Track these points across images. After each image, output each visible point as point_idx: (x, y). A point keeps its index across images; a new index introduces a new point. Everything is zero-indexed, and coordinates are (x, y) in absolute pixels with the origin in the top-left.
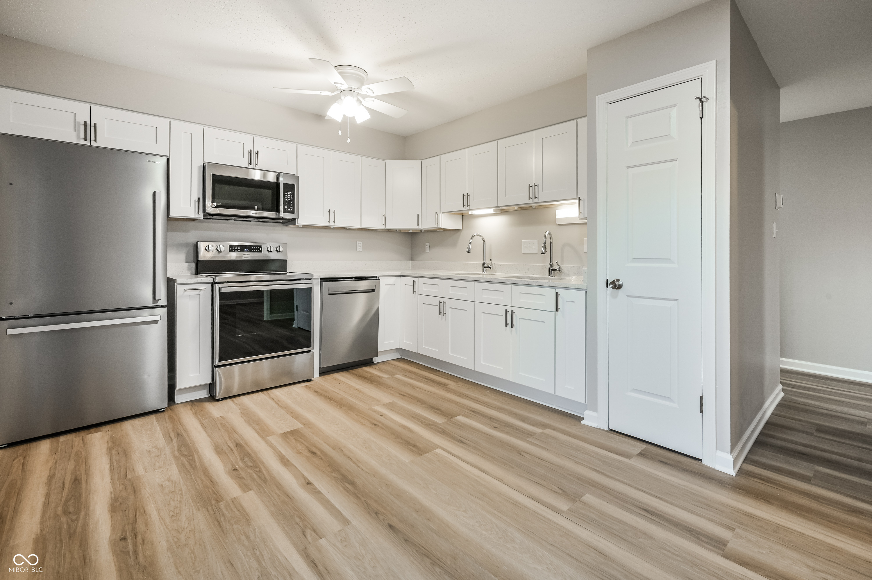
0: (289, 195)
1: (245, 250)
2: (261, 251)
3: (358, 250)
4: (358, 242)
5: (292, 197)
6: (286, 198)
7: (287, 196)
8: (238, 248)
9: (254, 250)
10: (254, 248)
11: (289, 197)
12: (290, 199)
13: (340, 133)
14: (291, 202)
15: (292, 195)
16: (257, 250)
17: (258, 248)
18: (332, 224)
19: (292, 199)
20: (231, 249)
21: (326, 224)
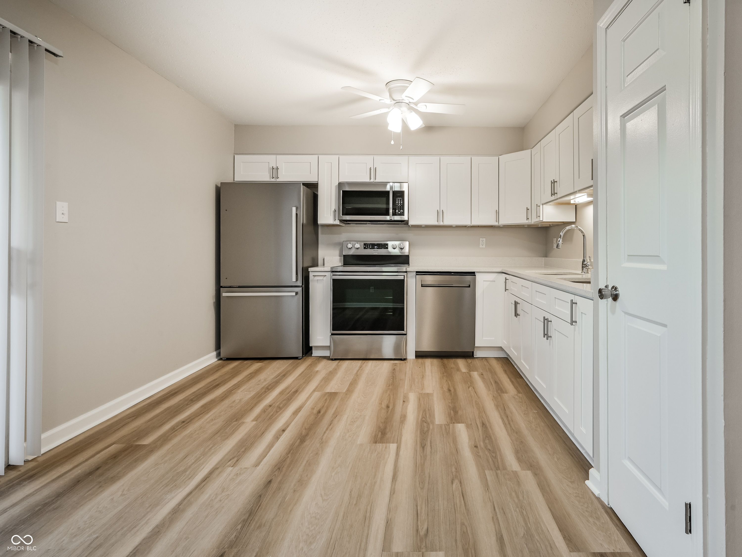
0: (399, 200)
1: (375, 247)
2: (387, 248)
3: (481, 246)
4: (481, 239)
5: (402, 202)
6: (397, 204)
7: (398, 201)
8: (370, 246)
9: (381, 247)
10: (382, 246)
11: (399, 202)
12: (401, 204)
13: (392, 142)
14: (401, 206)
15: (402, 200)
16: (384, 247)
17: (385, 246)
18: (441, 223)
19: (402, 204)
20: (365, 246)
21: (435, 223)
